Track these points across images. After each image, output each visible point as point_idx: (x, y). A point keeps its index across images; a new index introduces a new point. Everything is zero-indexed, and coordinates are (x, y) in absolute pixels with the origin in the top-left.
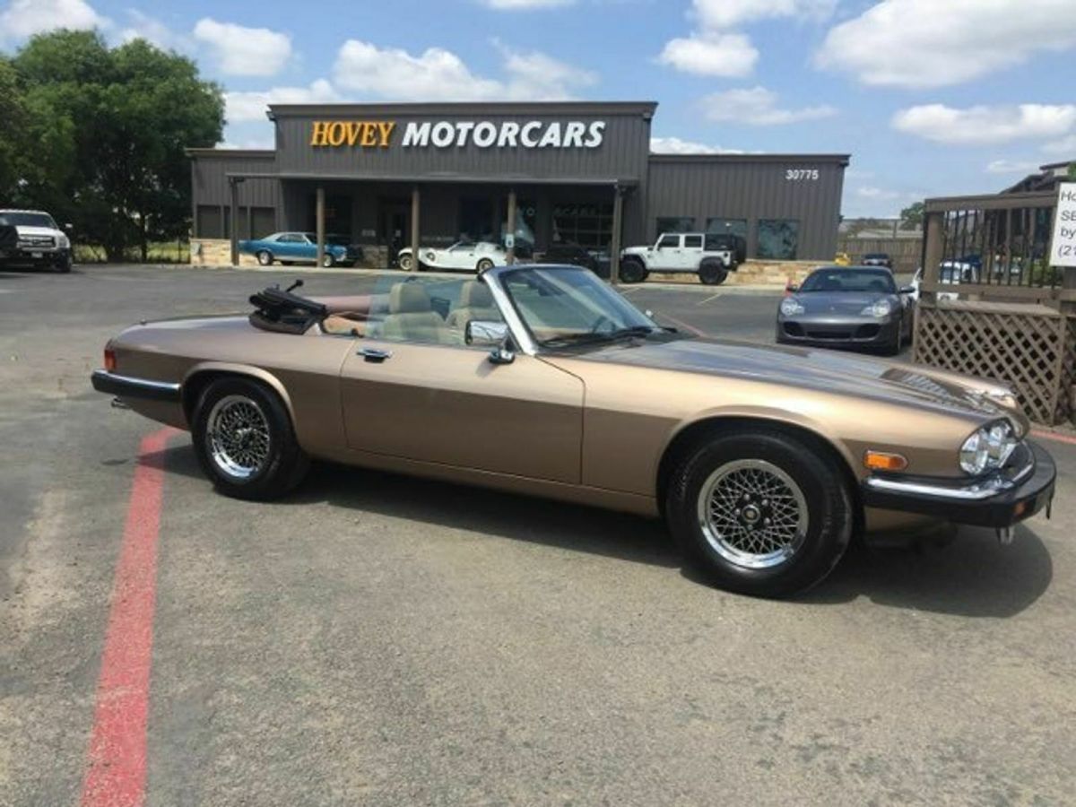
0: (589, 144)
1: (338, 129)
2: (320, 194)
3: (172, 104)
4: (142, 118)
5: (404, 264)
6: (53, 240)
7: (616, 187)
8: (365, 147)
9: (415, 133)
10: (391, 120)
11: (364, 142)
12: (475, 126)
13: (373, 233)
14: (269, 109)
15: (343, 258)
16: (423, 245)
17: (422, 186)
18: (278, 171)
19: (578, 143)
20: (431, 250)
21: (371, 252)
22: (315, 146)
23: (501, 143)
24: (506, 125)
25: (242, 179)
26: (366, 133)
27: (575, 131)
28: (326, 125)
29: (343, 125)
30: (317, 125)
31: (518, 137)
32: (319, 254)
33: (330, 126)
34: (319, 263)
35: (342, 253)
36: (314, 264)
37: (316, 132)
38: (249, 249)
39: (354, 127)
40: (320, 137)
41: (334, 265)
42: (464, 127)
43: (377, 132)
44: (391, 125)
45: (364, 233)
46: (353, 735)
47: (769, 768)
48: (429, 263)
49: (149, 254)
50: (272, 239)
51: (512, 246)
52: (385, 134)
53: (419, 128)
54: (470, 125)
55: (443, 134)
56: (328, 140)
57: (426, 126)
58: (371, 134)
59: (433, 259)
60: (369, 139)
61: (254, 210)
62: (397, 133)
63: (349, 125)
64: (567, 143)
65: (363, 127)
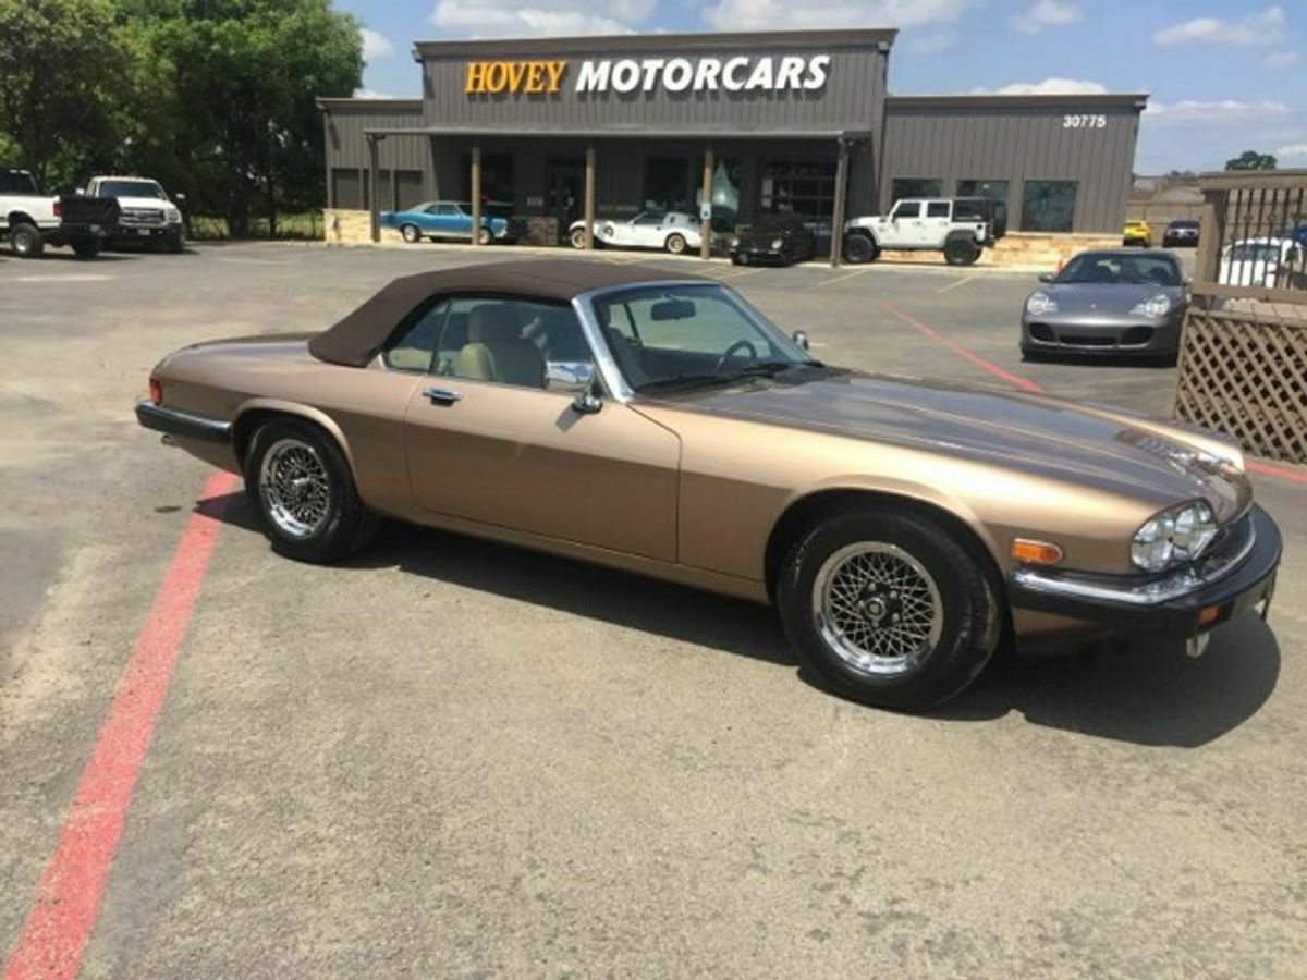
0: (809, 84)
1: (498, 71)
2: (476, 153)
3: (300, 42)
4: (267, 60)
5: (576, 239)
6: (161, 215)
7: (840, 140)
8: (530, 93)
9: (591, 75)
10: (562, 59)
11: (529, 87)
12: (665, 65)
13: (540, 202)
14: (415, 48)
15: (502, 234)
16: (599, 216)
17: (598, 142)
18: (427, 126)
19: (795, 84)
20: (610, 223)
21: (535, 225)
23: (698, 85)
24: (704, 63)
25: (383, 136)
26: (532, 75)
27: (791, 67)
28: (484, 66)
29: (504, 66)
30: (472, 66)
31: (719, 78)
32: (475, 228)
33: (488, 68)
34: (474, 241)
35: (501, 227)
36: (468, 241)
37: (472, 76)
38: (391, 222)
39: (517, 69)
40: (476, 82)
41: (493, 241)
42: (652, 65)
43: (545, 74)
44: (562, 64)
45: (530, 202)
46: (342, 876)
47: (822, 940)
48: (607, 239)
49: (278, 229)
50: (418, 211)
51: (708, 217)
52: (554, 77)
53: (596, 68)
54: (659, 63)
55: (626, 75)
56: (485, 86)
57: (605, 65)
58: (538, 77)
59: (612, 235)
60: (536, 83)
61: (397, 173)
62: (567, 76)
64: (780, 85)
65: (527, 68)
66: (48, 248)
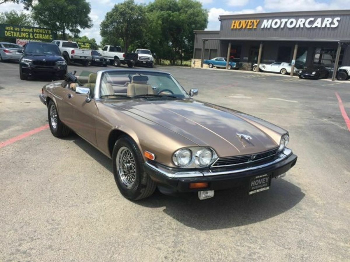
0: (332, 26)
1: (240, 23)
2: (230, 45)
3: (192, 17)
4: (183, 21)
5: (255, 69)
6: (149, 58)
7: (339, 43)
8: (248, 29)
9: (266, 24)
10: (258, 19)
11: (248, 27)
12: (288, 20)
13: (247, 58)
14: (219, 17)
15: (234, 67)
16: (262, 62)
17: (264, 42)
18: (220, 37)
19: (328, 26)
20: (265, 65)
21: (245, 65)
22: (232, 29)
23: (297, 26)
24: (300, 20)
25: (207, 40)
26: (249, 24)
27: (327, 21)
28: (237, 21)
29: (242, 21)
30: (234, 21)
31: (304, 24)
32: (227, 65)
33: (238, 22)
34: (227, 68)
35: (235, 65)
36: (225, 68)
37: (233, 24)
38: (206, 63)
39: (245, 22)
40: (234, 26)
41: (232, 68)
42: (284, 21)
43: (253, 23)
44: (258, 21)
45: (244, 58)
48: (263, 69)
50: (214, 60)
51: (294, 64)
52: (255, 24)
53: (267, 21)
54: (286, 20)
55: (276, 23)
56: (236, 27)
57: (270, 21)
58: (251, 24)
59: (265, 68)
60: (250, 26)
61: (211, 50)
62: (259, 24)
63: (244, 21)
64: (323, 26)
65: (248, 22)
66: (122, 65)
